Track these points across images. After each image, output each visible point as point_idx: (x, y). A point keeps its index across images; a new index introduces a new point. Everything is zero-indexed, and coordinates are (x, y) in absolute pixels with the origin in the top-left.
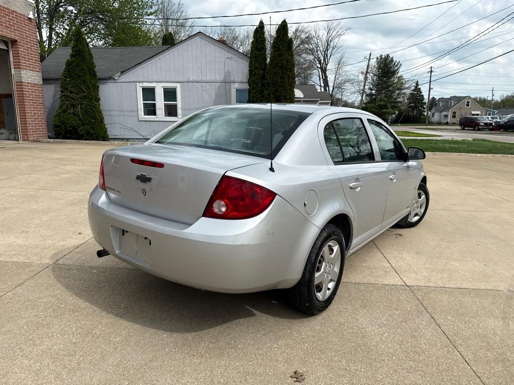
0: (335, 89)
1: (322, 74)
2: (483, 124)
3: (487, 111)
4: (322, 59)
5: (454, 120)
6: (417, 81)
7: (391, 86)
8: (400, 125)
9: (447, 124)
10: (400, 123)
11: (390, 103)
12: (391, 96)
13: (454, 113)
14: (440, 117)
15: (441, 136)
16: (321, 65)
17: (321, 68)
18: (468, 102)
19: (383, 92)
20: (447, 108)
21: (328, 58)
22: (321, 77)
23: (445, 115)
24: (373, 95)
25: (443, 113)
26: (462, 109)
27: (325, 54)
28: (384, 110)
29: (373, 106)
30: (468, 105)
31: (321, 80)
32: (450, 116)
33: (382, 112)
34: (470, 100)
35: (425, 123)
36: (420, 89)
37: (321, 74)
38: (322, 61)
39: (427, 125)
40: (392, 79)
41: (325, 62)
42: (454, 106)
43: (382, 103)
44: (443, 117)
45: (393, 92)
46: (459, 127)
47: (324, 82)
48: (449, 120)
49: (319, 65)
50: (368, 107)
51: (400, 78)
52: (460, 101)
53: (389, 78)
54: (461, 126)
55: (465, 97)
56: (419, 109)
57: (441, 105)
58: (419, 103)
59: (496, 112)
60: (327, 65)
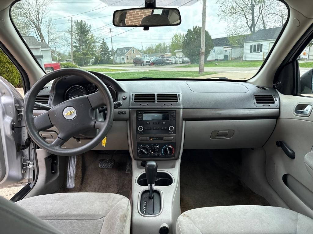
0: (49, 43)
1: (38, 32)
2: (145, 62)
3: (143, 55)
4: (35, 20)
5: (128, 61)
6: (103, 38)
7: (88, 40)
8: (99, 65)
9: (125, 63)
10: (99, 64)
11: (90, 51)
12: (89, 47)
13: (127, 57)
14: (120, 60)
15: (129, 70)
16: (35, 25)
17: (36, 27)
18: (133, 50)
19: (84, 44)
20: (123, 54)
21: (40, 20)
22: (37, 34)
23: (122, 58)
24: (77, 46)
25: (122, 57)
26: (131, 54)
27: (37, 17)
28: (87, 56)
29: (79, 54)
30: (133, 52)
31: (38, 36)
32: (125, 59)
33: (86, 58)
34: (134, 49)
35: (113, 63)
36: (105, 43)
37: (36, 31)
38: (36, 22)
39: (114, 65)
40: (88, 36)
41: (38, 23)
42: (126, 52)
43: (85, 51)
44: (122, 59)
45: (90, 45)
46: (133, 65)
47: (40, 38)
48: (125, 61)
49: (34, 26)
50: (76, 55)
51: (92, 36)
52: (129, 50)
53: (86, 35)
54: (134, 64)
55: (131, 48)
56: (107, 55)
57: (119, 53)
58: (106, 51)
59: (147, 55)
60: (40, 25)
